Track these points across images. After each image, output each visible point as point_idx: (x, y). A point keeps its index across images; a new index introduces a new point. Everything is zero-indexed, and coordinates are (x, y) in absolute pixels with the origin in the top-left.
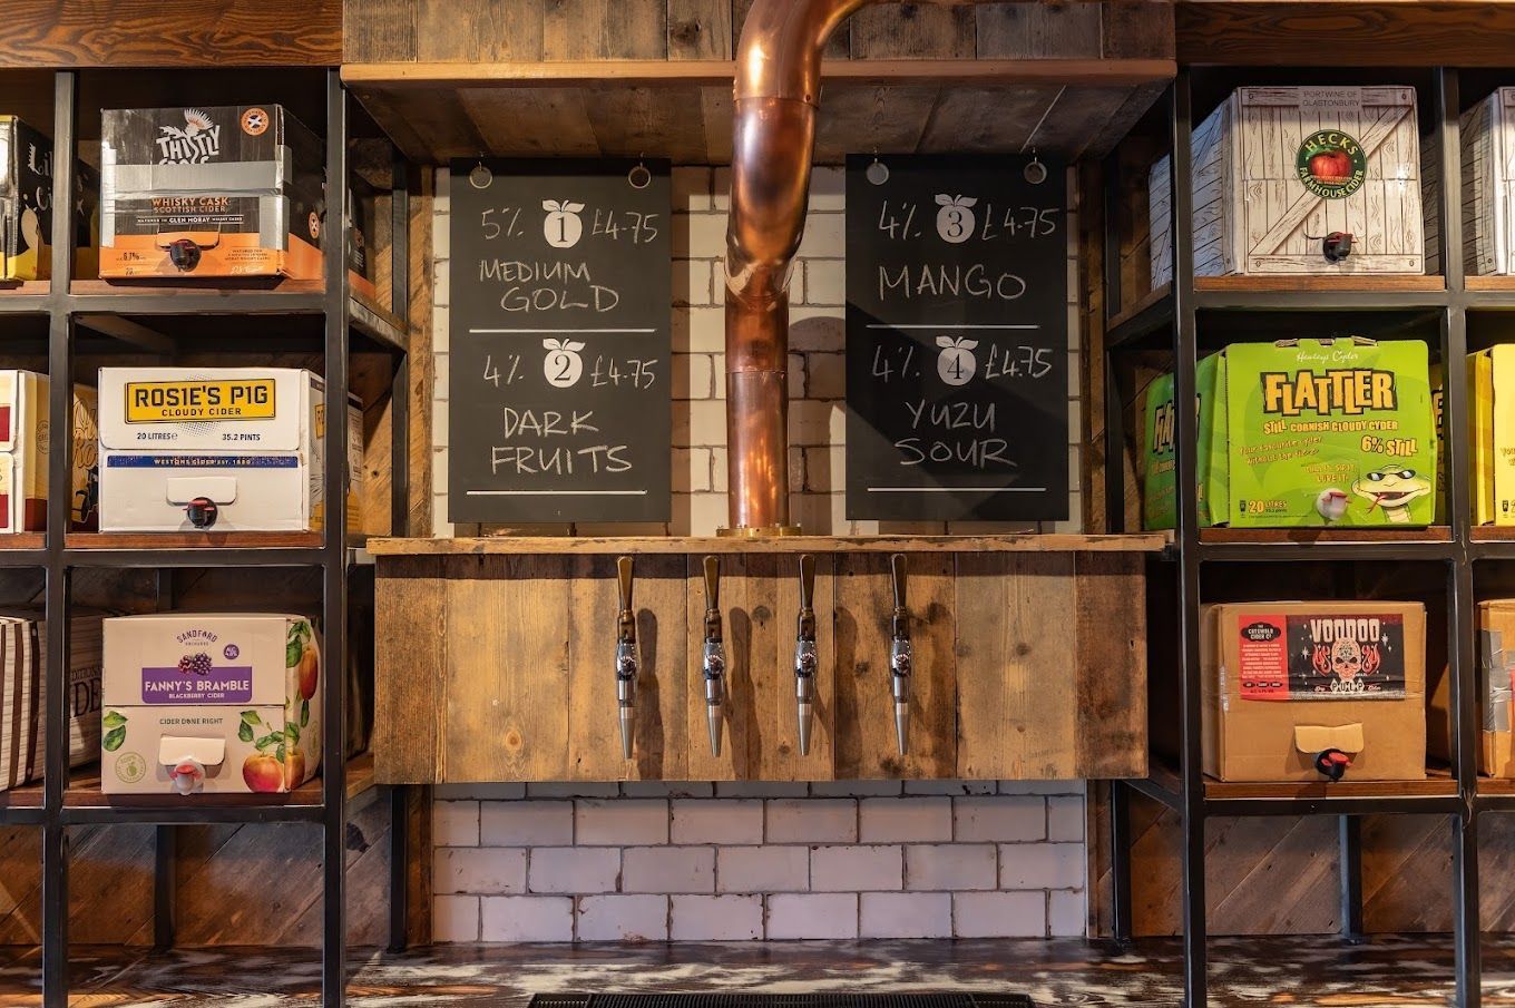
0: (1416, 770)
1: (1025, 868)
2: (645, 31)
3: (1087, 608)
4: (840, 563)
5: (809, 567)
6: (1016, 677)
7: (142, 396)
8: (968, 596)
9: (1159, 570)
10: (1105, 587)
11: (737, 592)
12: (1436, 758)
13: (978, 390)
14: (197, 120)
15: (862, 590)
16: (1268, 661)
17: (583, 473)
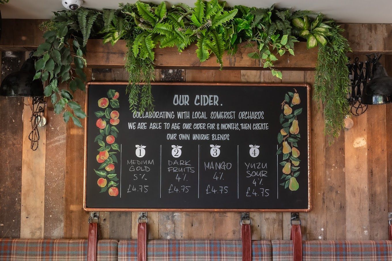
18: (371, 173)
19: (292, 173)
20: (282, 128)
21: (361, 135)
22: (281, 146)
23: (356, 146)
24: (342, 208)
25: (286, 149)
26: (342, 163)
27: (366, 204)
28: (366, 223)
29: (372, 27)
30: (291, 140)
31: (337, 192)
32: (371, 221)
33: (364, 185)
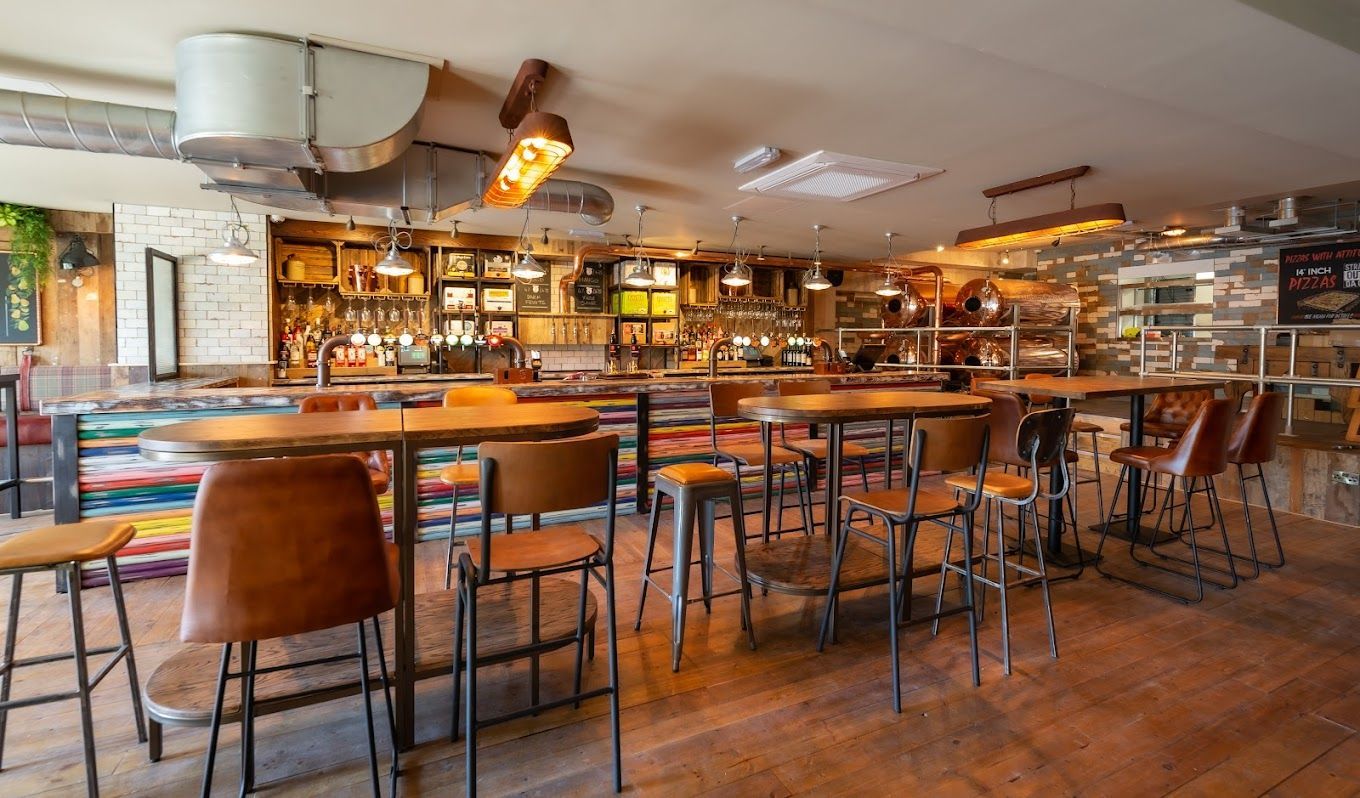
0: (644, 342)
1: (597, 360)
2: (557, 250)
3: (608, 324)
4: (572, 317)
5: (568, 317)
6: (599, 331)
7: (491, 293)
8: (593, 321)
9: (616, 319)
10: (610, 321)
11: (566, 320)
12: (647, 342)
13: (592, 295)
14: (499, 257)
15: (580, 320)
16: (629, 329)
17: (539, 304)
18: (102, 319)
19: (22, 317)
20: (10, 284)
21: (93, 291)
22: (10, 298)
23: (88, 299)
24: (76, 343)
25: (15, 299)
26: (75, 310)
27: (98, 340)
28: (98, 353)
29: (85, 214)
30: (19, 293)
31: (70, 332)
32: (102, 352)
33: (96, 327)
